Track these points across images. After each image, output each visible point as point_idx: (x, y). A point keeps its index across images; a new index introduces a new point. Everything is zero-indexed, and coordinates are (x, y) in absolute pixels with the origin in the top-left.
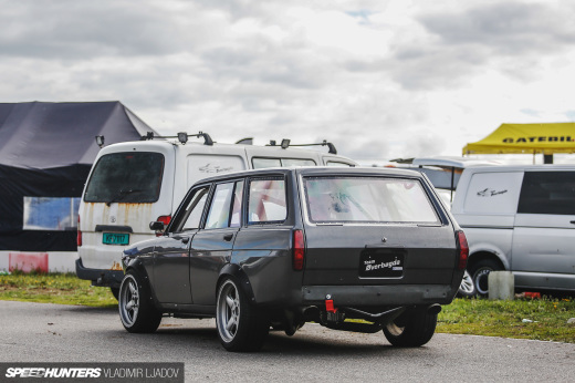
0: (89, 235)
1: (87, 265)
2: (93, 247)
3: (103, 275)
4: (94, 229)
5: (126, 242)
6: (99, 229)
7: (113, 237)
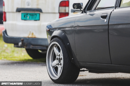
0: (11, 14)
1: (10, 34)
2: (14, 22)
3: (23, 41)
4: (15, 10)
5: (37, 18)
6: (19, 10)
7: (29, 16)
